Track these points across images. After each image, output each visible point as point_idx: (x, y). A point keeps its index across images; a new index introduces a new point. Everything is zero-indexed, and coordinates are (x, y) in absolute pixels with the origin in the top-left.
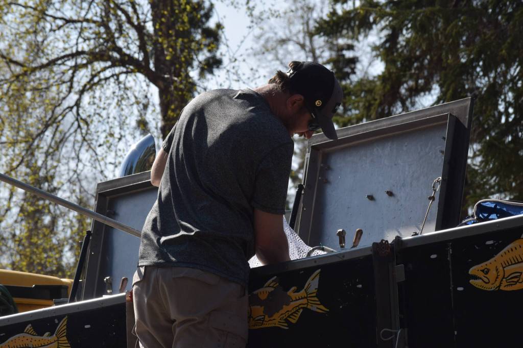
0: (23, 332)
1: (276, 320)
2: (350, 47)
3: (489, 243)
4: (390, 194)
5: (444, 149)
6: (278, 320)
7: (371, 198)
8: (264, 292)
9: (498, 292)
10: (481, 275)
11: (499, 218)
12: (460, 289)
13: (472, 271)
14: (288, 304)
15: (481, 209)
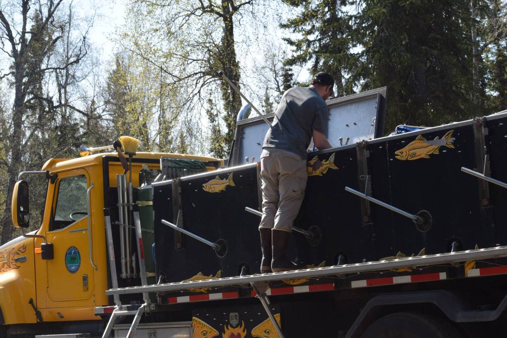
0: (215, 178)
1: (318, 173)
2: (291, 70)
3: (403, 142)
4: (355, 124)
5: (377, 106)
6: (318, 172)
7: (347, 126)
8: (312, 162)
9: (407, 161)
10: (400, 154)
11: (405, 132)
12: (391, 160)
13: (396, 153)
14: (322, 166)
15: (399, 129)
